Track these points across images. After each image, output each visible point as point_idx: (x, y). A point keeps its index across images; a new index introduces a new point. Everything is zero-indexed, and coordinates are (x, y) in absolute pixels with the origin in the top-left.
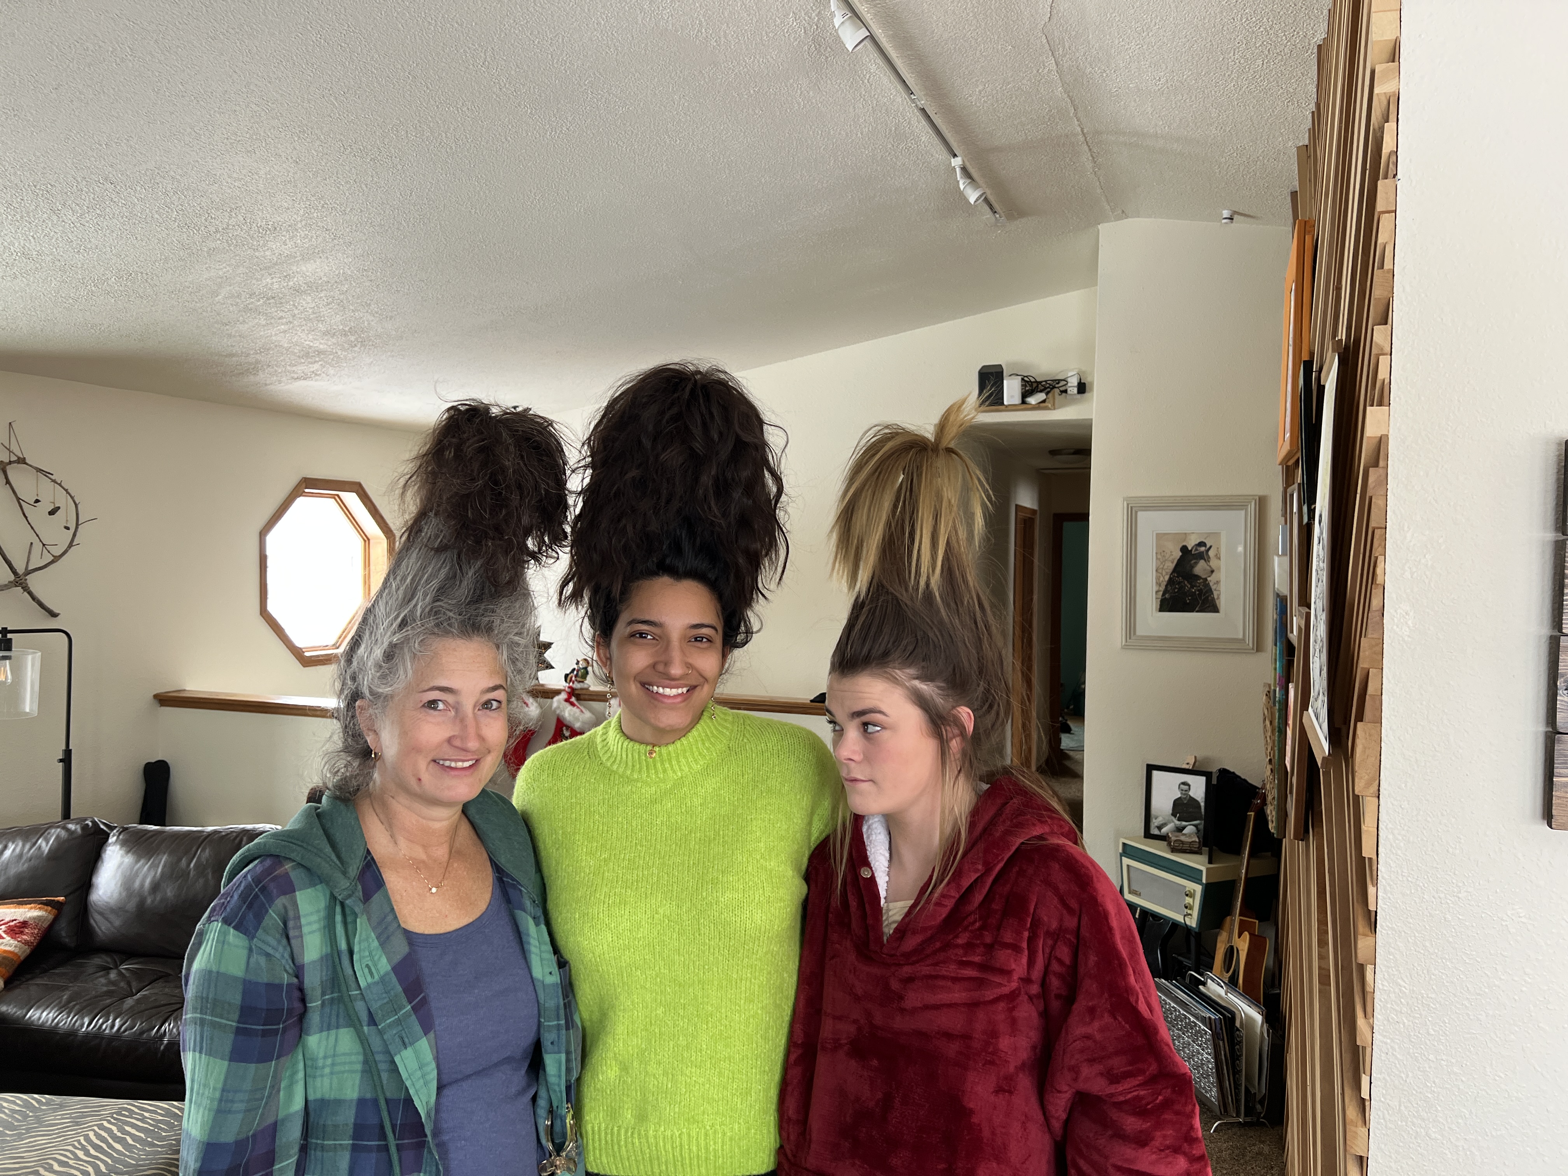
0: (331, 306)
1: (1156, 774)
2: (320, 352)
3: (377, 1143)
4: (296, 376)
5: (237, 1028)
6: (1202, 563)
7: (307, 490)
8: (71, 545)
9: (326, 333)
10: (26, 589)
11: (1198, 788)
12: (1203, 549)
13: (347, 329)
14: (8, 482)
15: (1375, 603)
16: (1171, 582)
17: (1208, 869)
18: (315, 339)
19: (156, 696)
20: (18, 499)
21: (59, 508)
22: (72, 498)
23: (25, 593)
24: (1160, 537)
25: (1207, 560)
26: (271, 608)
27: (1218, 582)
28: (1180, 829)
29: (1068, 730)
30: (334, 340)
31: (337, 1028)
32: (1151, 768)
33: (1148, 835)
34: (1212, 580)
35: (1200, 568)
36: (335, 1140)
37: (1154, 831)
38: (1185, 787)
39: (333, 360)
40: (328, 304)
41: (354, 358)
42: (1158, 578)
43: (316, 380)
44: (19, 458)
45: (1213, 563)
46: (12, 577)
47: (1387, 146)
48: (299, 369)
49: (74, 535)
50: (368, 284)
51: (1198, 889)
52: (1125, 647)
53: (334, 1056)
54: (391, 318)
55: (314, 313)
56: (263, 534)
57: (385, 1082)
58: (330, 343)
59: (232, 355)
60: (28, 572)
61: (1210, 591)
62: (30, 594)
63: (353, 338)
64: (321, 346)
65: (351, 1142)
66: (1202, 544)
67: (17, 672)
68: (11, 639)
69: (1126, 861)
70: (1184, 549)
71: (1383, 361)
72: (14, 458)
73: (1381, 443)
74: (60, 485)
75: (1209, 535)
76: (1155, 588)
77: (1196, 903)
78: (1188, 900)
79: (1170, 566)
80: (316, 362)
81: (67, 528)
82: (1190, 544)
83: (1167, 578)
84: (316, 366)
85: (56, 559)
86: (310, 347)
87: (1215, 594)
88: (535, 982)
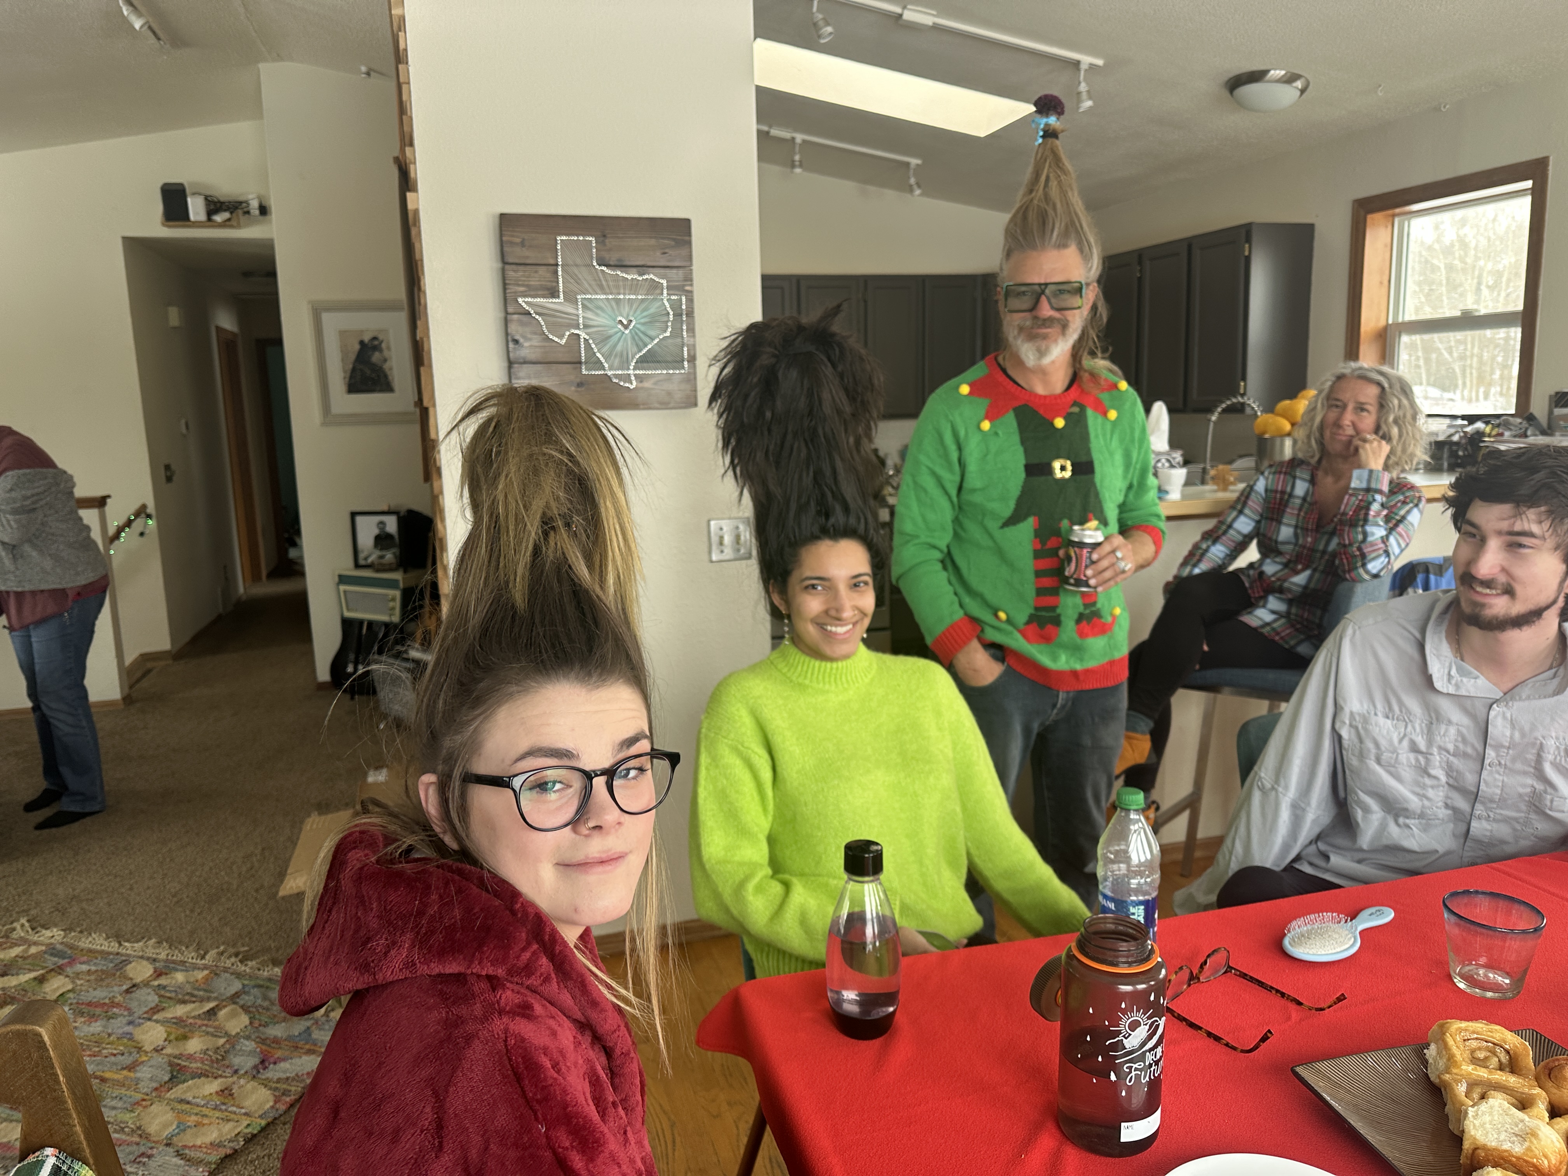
1: (359, 519)
6: (377, 354)
12: (376, 342)
16: (354, 370)
17: (404, 579)
24: (343, 334)
25: (381, 351)
28: (382, 557)
29: (294, 544)
32: (353, 515)
34: (386, 367)
35: (376, 357)
37: (362, 561)
38: (381, 526)
45: (386, 353)
47: (402, 46)
51: (397, 594)
61: (386, 376)
66: (375, 338)
69: (342, 588)
70: (362, 343)
76: (342, 375)
77: (398, 604)
78: (391, 604)
79: (352, 357)
82: (366, 338)
83: (351, 366)
87: (390, 378)
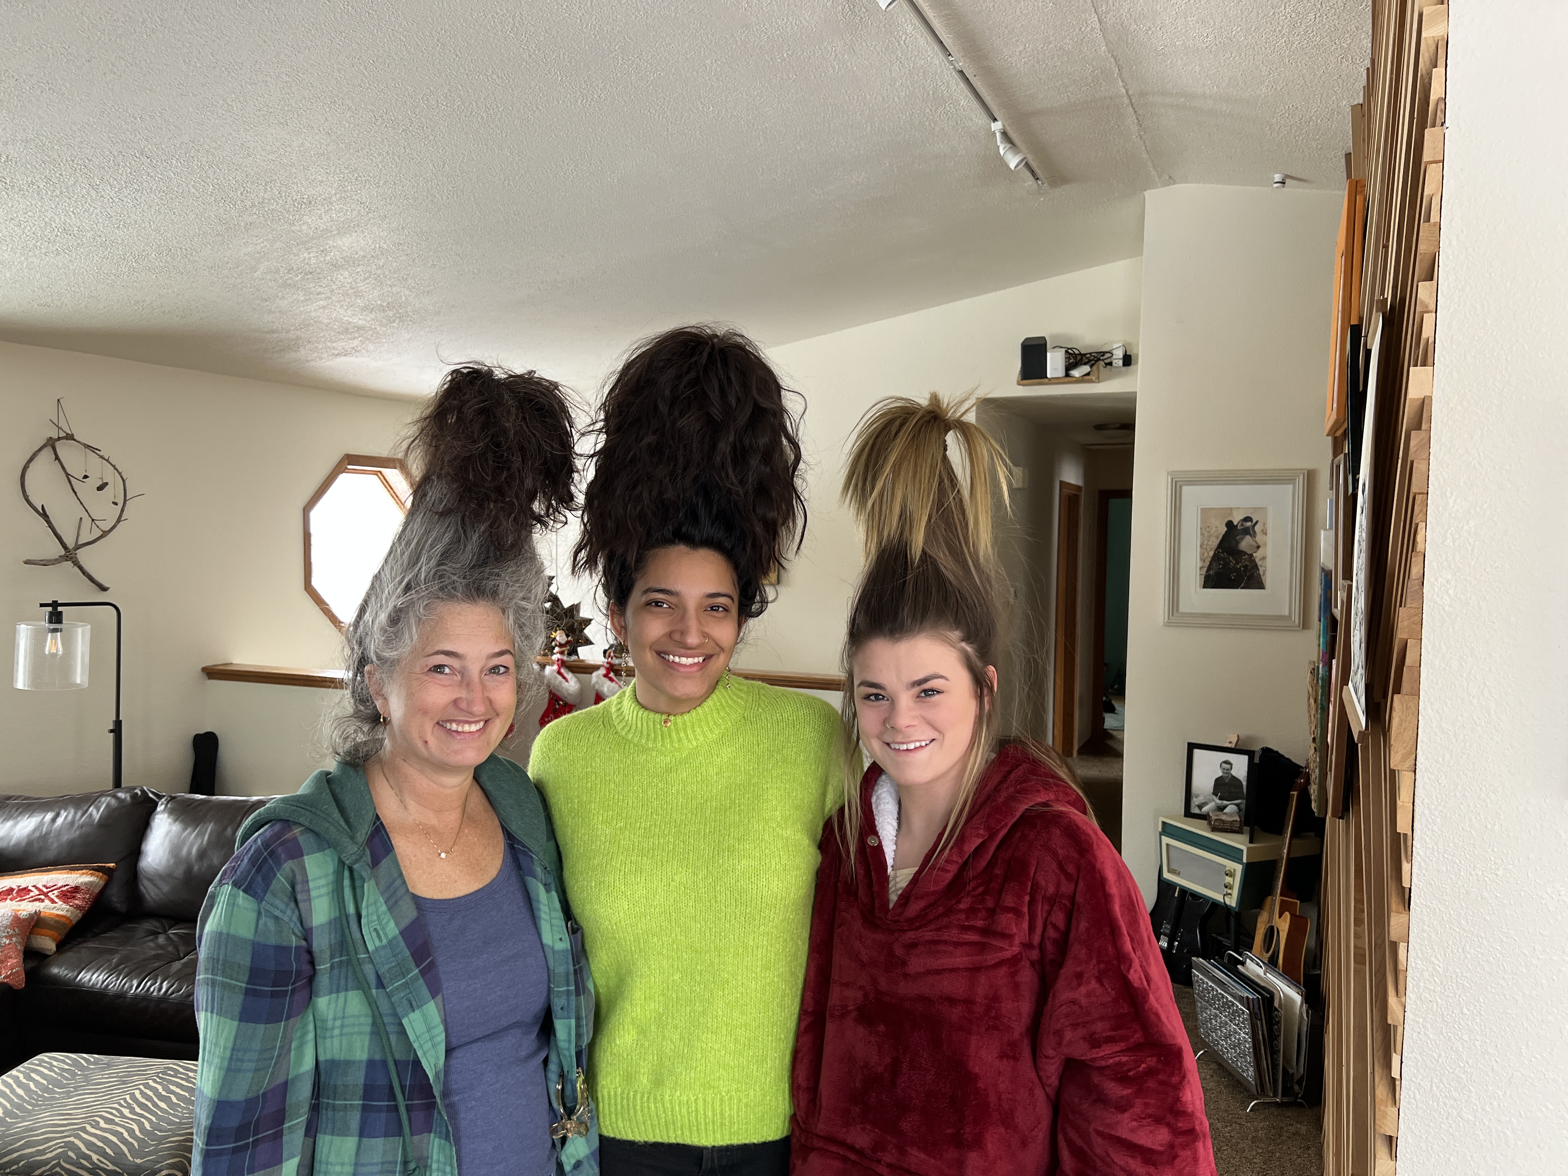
0: (368, 281)
1: (1197, 752)
2: (359, 328)
3: (386, 1103)
4: (336, 352)
5: (247, 989)
6: (1248, 537)
7: (349, 467)
8: (119, 520)
9: (365, 308)
10: (77, 564)
11: (1240, 767)
12: (1249, 524)
13: (385, 304)
14: (57, 458)
15: (1415, 571)
16: (1216, 558)
17: (1248, 849)
18: (353, 315)
19: (204, 670)
20: (67, 475)
21: (106, 484)
22: (120, 474)
23: (76, 568)
24: (1205, 512)
25: (1254, 535)
26: (315, 583)
27: (1264, 558)
28: (1221, 809)
29: (1112, 710)
30: (373, 316)
31: (346, 990)
32: (1192, 747)
33: (1188, 814)
34: (1257, 555)
35: (1245, 544)
36: (345, 1100)
37: (1196, 811)
38: (1227, 766)
39: (372, 336)
40: (365, 279)
41: (393, 334)
42: (1202, 554)
43: (357, 357)
44: (67, 434)
45: (1259, 538)
46: (63, 552)
47: (1435, 94)
48: (340, 345)
49: (122, 511)
50: (404, 258)
51: (1239, 868)
52: (1168, 624)
53: (343, 1017)
54: (428, 292)
55: (352, 288)
56: (307, 510)
57: (393, 1043)
58: (368, 319)
59: (272, 332)
60: (78, 547)
61: (1256, 567)
62: (81, 568)
63: (391, 314)
64: (360, 322)
65: (361, 1102)
66: (1248, 519)
67: (68, 644)
68: (61, 612)
69: (1166, 840)
70: (1229, 524)
71: (1428, 319)
72: (62, 434)
73: (1424, 405)
74: (107, 461)
75: (1256, 509)
77: (1237, 882)
78: (1228, 880)
79: (1215, 542)
80: (355, 338)
81: (116, 504)
82: (1236, 519)
83: (1212, 553)
84: (356, 342)
85: (105, 534)
86: (349, 323)
87: (1261, 570)
88: (546, 949)
